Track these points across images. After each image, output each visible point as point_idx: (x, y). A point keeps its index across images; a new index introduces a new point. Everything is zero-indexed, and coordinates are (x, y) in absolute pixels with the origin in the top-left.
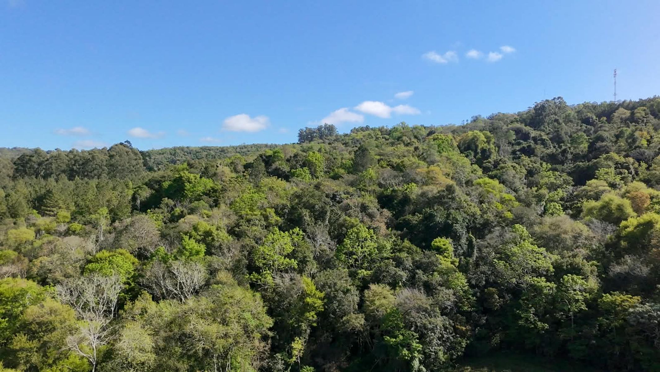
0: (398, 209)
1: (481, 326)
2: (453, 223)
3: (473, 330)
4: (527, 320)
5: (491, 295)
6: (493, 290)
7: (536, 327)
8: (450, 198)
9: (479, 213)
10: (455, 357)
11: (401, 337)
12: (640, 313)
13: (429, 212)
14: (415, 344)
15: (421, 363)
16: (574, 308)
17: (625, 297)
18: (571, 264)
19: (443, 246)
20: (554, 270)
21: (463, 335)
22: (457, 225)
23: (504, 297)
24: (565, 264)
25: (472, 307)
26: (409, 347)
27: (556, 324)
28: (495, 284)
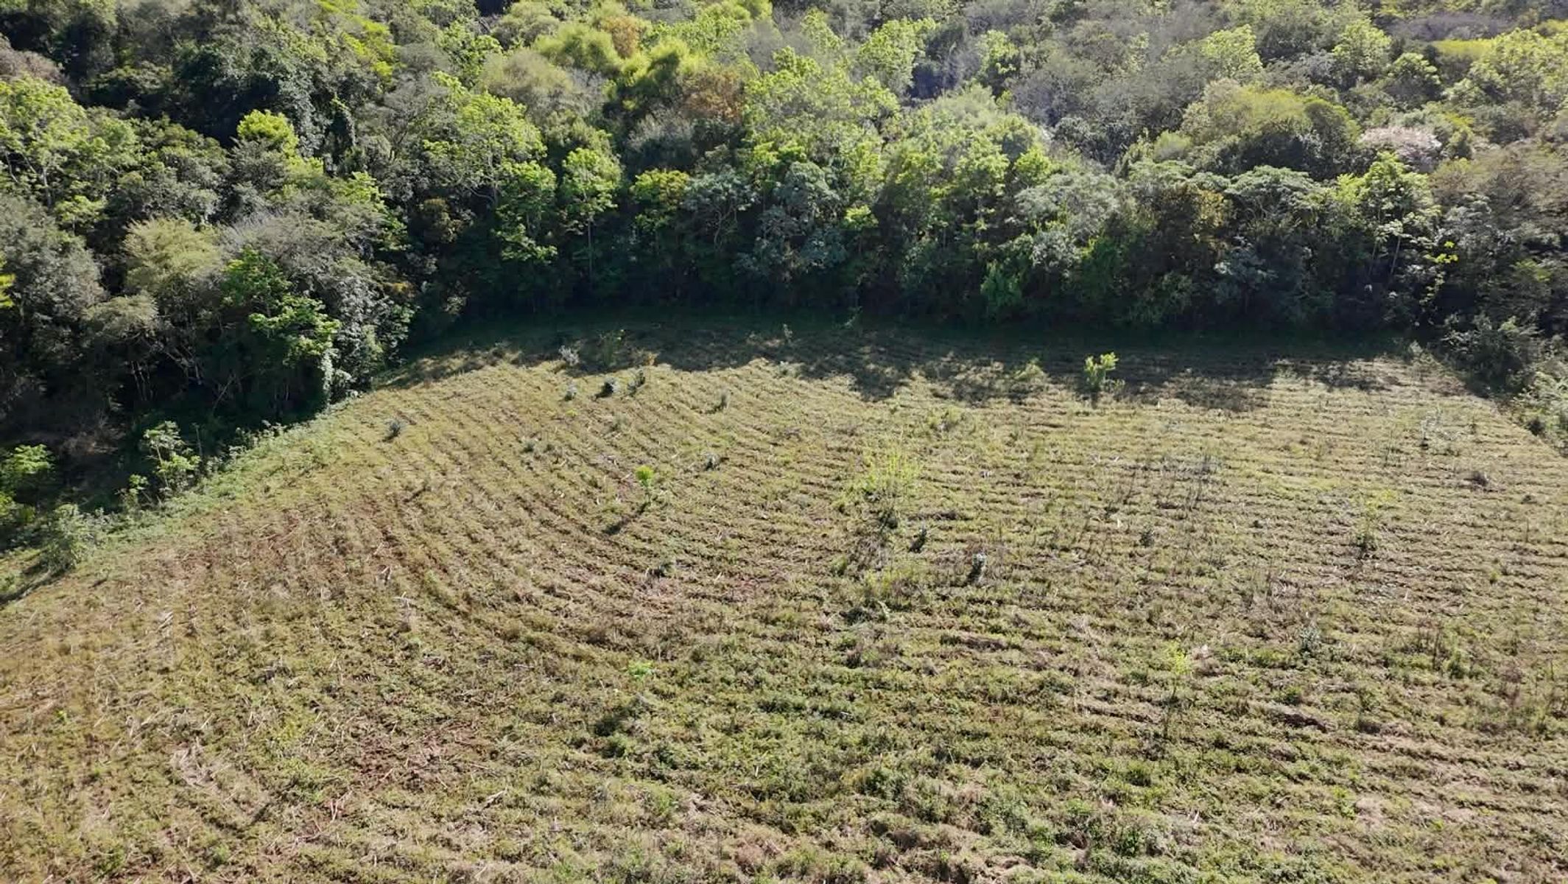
0: (68, 56)
1: (429, 278)
2: (276, 79)
3: (417, 287)
4: (517, 246)
5: (435, 213)
6: (439, 201)
7: (534, 258)
8: (232, 22)
9: (324, 57)
10: (395, 344)
11: (289, 310)
12: (701, 190)
13: (196, 51)
14: (320, 321)
15: (336, 364)
16: (595, 206)
17: (671, 175)
18: (570, 136)
19: (273, 131)
20: (545, 148)
21: (399, 299)
22: (288, 84)
23: (458, 217)
24: (560, 136)
25: (403, 242)
26: (308, 328)
27: (567, 244)
28: (435, 191)
